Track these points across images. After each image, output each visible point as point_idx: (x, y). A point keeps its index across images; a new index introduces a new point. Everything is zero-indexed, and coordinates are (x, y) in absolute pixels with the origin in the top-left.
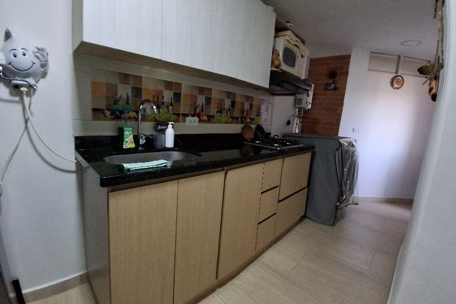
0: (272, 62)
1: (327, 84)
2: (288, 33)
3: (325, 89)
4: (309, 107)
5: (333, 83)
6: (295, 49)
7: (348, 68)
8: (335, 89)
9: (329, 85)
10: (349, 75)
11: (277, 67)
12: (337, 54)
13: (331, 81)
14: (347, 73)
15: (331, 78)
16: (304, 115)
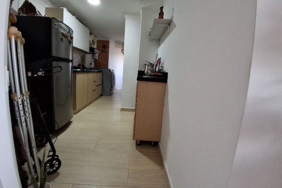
0: (90, 45)
1: (103, 50)
2: (93, 35)
3: (102, 52)
4: (97, 58)
5: (105, 50)
6: (94, 40)
7: (109, 45)
8: (106, 52)
9: (104, 50)
10: (110, 47)
11: (91, 46)
12: (105, 40)
13: (104, 49)
14: (109, 47)
15: (104, 48)
16: (96, 61)
